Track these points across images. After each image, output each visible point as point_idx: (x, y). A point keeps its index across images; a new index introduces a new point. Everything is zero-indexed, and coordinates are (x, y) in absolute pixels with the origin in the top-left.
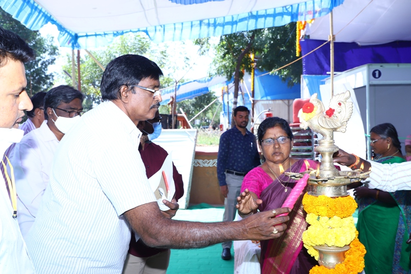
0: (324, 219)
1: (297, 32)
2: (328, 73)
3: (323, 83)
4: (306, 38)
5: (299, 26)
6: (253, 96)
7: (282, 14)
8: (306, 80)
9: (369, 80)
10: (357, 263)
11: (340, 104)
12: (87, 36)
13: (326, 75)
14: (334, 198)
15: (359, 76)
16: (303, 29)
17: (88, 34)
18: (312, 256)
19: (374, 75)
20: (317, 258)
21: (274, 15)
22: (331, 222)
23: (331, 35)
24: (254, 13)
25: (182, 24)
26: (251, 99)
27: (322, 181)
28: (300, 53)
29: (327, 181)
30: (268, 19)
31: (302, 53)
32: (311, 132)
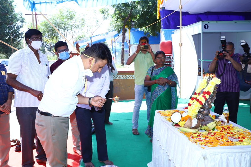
1: (158, 6)
2: (178, 27)
3: (173, 33)
4: (163, 9)
5: (159, 3)
6: (130, 43)
8: (163, 32)
9: (202, 30)
12: (40, 3)
13: (173, 29)
15: (197, 28)
16: (162, 4)
17: (41, 2)
19: (205, 27)
23: (180, 6)
26: (129, 44)
28: (160, 17)
31: (161, 17)
32: (171, 59)
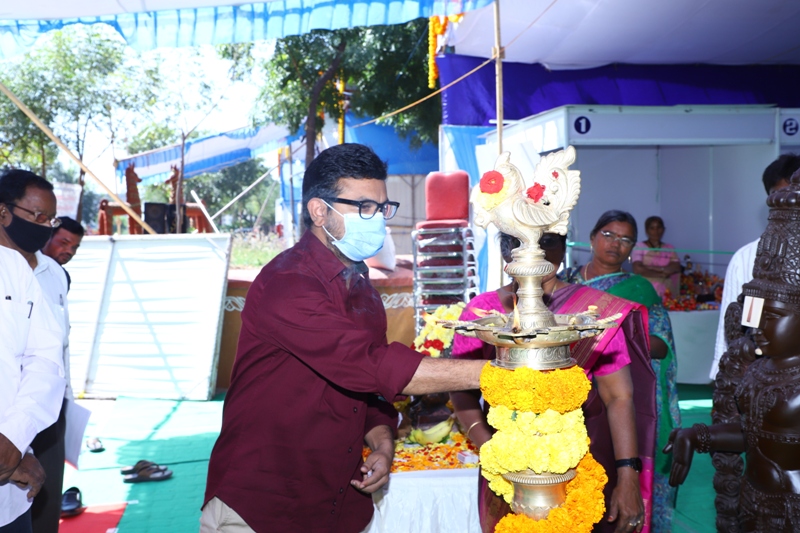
0: (526, 417)
1: (431, 38)
2: (491, 121)
3: (482, 142)
4: (449, 51)
5: (434, 28)
8: (450, 135)
9: (569, 137)
10: (592, 503)
11: (555, 175)
13: (486, 127)
14: (546, 371)
15: (550, 129)
16: (443, 33)
18: (498, 494)
19: (578, 126)
20: (508, 499)
22: (541, 423)
23: (497, 47)
25: (195, 11)
27: (524, 337)
28: (437, 81)
29: (534, 336)
31: (441, 80)
32: (461, 238)
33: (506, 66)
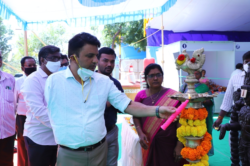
0: (191, 121)
1: (144, 24)
3: (157, 50)
4: (149, 27)
5: (145, 22)
6: (120, 57)
7: (137, 15)
8: (149, 49)
9: (181, 49)
11: (198, 56)
12: (32, 23)
13: (158, 47)
15: (176, 47)
16: (147, 23)
17: (33, 22)
18: (181, 142)
19: (183, 47)
21: (134, 15)
23: (162, 26)
24: (124, 14)
25: (86, 18)
26: (119, 59)
28: (146, 35)
30: (131, 17)
31: (147, 35)
33: (164, 31)
